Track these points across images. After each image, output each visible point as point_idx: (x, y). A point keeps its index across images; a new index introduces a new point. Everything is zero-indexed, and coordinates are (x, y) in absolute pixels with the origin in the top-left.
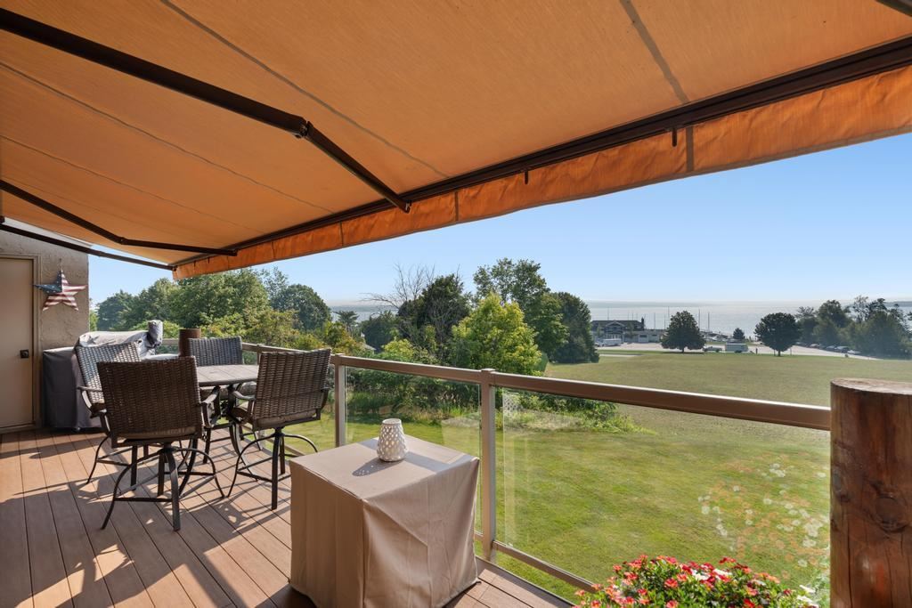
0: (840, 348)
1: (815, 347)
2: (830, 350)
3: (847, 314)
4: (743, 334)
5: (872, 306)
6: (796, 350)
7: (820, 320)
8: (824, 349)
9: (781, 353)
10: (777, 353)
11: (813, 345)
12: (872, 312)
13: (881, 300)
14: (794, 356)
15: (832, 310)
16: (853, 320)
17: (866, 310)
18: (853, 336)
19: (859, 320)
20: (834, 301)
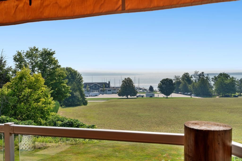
0: (189, 93)
1: (180, 94)
2: (185, 95)
3: (191, 79)
4: (153, 88)
5: (200, 75)
6: (173, 95)
7: (182, 81)
8: (183, 94)
9: (168, 97)
10: (166, 96)
11: (180, 93)
12: (200, 78)
13: (203, 73)
14: (173, 98)
15: (186, 77)
16: (194, 81)
17: (198, 77)
18: (193, 88)
19: (196, 81)
20: (187, 73)
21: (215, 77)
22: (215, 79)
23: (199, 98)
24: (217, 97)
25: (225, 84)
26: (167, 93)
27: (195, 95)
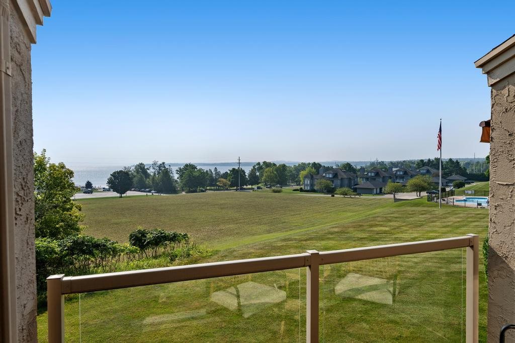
0: (147, 190)
1: (134, 191)
2: (142, 191)
3: (148, 170)
4: (91, 184)
5: (160, 166)
6: (129, 193)
7: (135, 174)
8: (139, 191)
9: (123, 195)
10: (118, 195)
11: (133, 189)
12: (160, 169)
13: (163, 163)
14: (129, 197)
15: (141, 168)
16: (152, 174)
17: (157, 168)
18: (153, 183)
19: (155, 173)
20: (141, 164)
21: (180, 168)
22: (180, 171)
23: (164, 195)
24: (184, 193)
25: (194, 177)
26: (122, 191)
27: (156, 192)
